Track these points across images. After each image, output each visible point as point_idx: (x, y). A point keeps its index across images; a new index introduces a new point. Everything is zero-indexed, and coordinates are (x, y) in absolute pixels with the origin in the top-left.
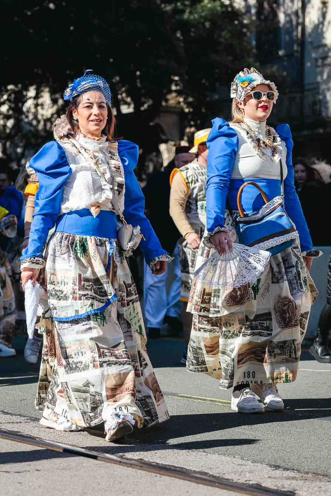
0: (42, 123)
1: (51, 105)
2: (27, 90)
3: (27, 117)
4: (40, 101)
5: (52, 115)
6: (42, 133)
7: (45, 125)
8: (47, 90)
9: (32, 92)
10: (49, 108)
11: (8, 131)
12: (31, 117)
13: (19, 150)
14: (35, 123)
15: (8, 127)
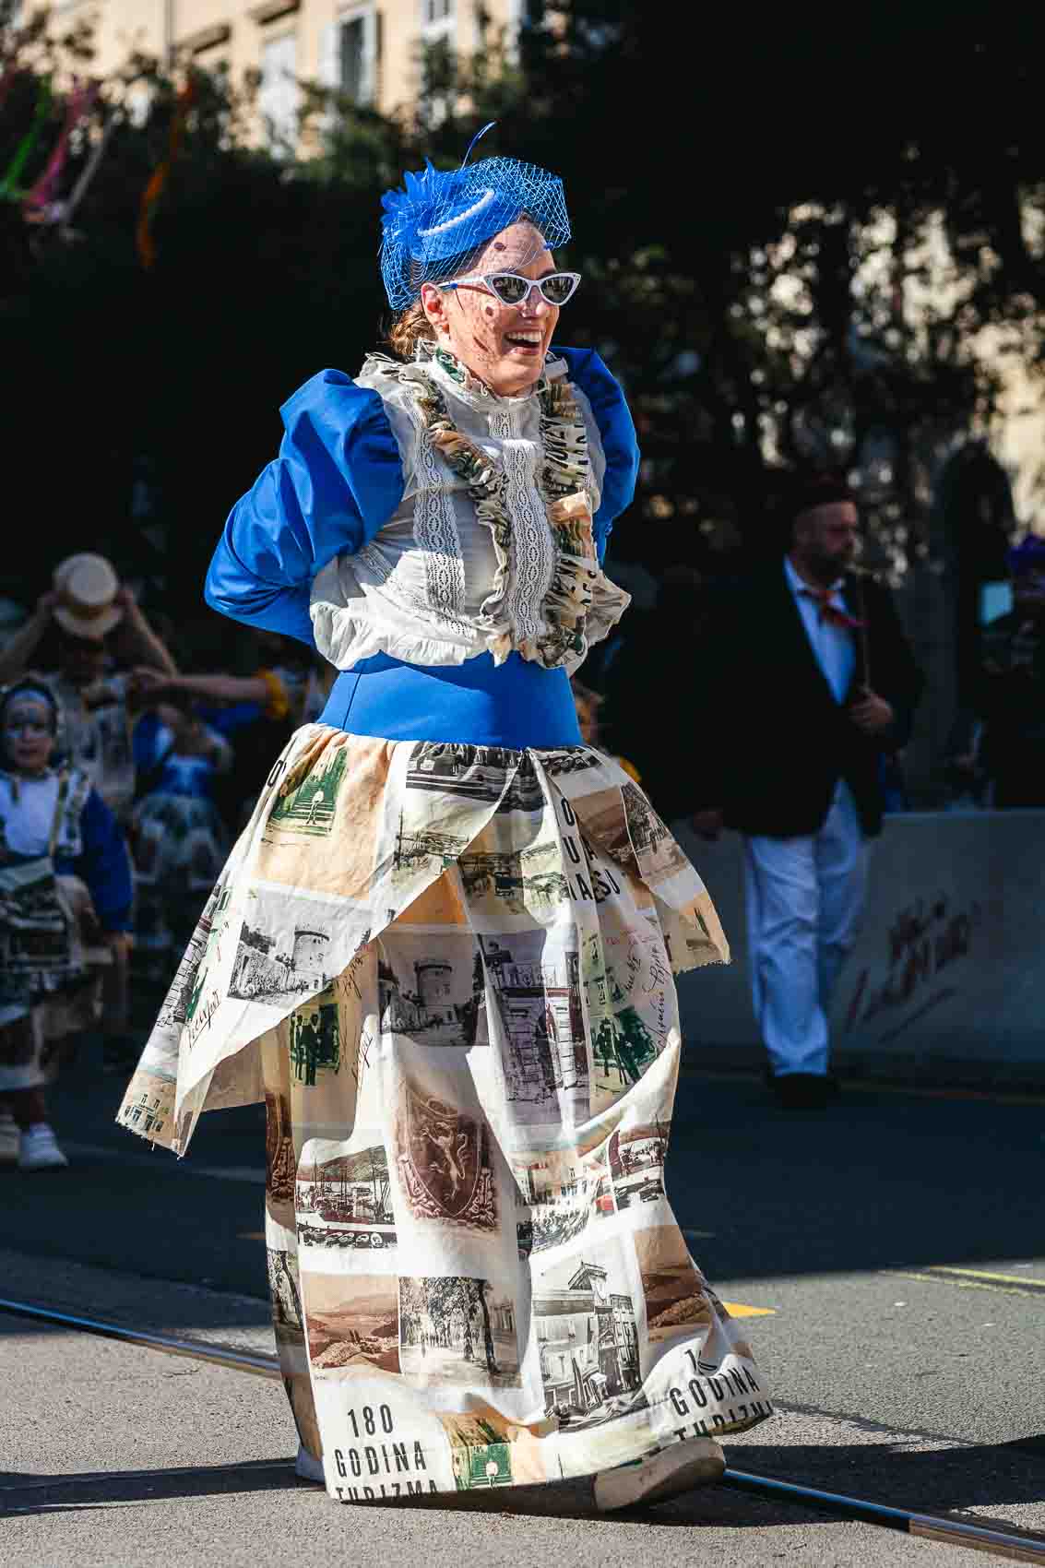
0: (922, 339)
1: (954, 273)
2: (868, 221)
3: (868, 318)
4: (912, 259)
5: (959, 307)
6: (924, 375)
7: (933, 344)
8: (936, 218)
9: (884, 230)
10: (947, 281)
11: (798, 369)
12: (882, 317)
13: (839, 438)
14: (893, 337)
15: (798, 356)
